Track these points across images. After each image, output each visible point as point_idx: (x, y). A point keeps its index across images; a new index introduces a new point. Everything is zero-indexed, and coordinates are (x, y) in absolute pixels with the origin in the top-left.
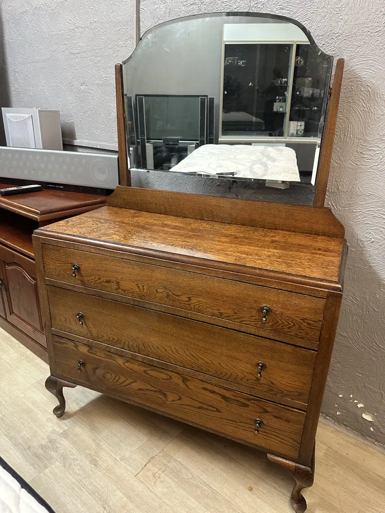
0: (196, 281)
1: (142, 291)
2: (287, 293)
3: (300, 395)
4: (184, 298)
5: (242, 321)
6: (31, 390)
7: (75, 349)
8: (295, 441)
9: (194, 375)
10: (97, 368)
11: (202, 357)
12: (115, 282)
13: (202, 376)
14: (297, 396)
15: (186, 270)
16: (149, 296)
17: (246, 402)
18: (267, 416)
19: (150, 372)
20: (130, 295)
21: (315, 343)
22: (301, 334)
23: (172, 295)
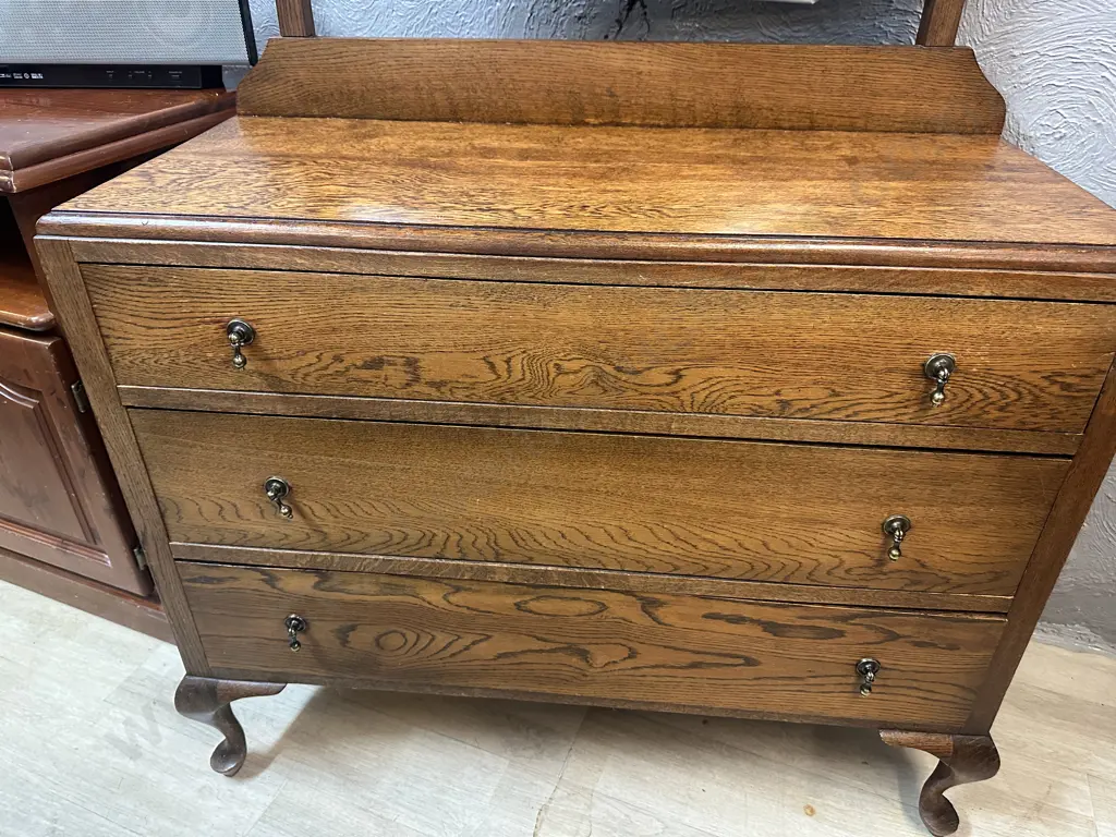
0: (706, 315)
1: (505, 375)
2: (1016, 304)
3: (997, 576)
4: (659, 376)
5: (856, 413)
6: (110, 718)
7: (267, 588)
8: (963, 687)
9: (680, 589)
10: (353, 628)
11: (709, 536)
12: (402, 361)
13: (705, 586)
14: (991, 581)
15: (671, 282)
16: (529, 389)
17: (839, 626)
18: (893, 647)
19: (533, 605)
20: (460, 394)
21: (1072, 436)
22: (1034, 420)
23: (614, 372)
